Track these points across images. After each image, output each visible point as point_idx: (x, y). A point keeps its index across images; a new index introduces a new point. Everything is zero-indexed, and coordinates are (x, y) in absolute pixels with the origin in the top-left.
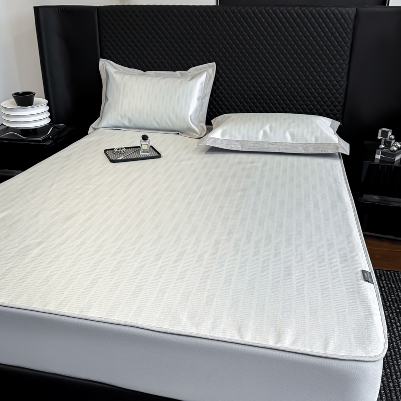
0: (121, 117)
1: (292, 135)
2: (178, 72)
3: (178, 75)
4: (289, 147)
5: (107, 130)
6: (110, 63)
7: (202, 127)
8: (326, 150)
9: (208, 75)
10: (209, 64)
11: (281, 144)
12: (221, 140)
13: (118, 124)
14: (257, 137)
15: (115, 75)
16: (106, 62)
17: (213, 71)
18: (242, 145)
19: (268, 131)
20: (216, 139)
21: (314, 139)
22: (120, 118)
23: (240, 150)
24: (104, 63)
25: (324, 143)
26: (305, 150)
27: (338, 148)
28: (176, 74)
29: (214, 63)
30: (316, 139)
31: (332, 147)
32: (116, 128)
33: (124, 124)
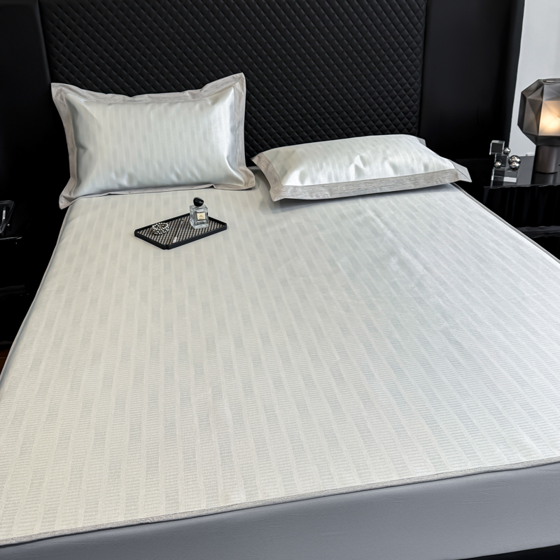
0: (117, 174)
1: (394, 167)
2: (187, 93)
3: (187, 96)
4: (393, 183)
5: (95, 199)
6: (70, 89)
7: (246, 172)
8: (441, 179)
9: (237, 93)
10: (234, 75)
11: (381, 180)
12: (302, 187)
13: (110, 186)
14: (348, 177)
15: (88, 108)
16: (63, 88)
17: (242, 85)
18: (330, 191)
19: (361, 165)
20: (295, 187)
21: (422, 168)
22: (113, 176)
23: (330, 197)
24: (61, 90)
25: (436, 170)
26: (415, 184)
27: (456, 175)
28: (184, 96)
29: (242, 74)
30: (426, 167)
31: (449, 174)
32: (108, 192)
33: (120, 185)
